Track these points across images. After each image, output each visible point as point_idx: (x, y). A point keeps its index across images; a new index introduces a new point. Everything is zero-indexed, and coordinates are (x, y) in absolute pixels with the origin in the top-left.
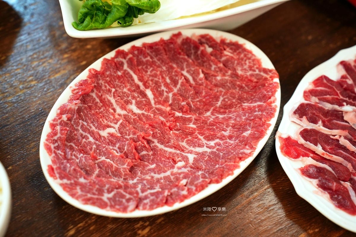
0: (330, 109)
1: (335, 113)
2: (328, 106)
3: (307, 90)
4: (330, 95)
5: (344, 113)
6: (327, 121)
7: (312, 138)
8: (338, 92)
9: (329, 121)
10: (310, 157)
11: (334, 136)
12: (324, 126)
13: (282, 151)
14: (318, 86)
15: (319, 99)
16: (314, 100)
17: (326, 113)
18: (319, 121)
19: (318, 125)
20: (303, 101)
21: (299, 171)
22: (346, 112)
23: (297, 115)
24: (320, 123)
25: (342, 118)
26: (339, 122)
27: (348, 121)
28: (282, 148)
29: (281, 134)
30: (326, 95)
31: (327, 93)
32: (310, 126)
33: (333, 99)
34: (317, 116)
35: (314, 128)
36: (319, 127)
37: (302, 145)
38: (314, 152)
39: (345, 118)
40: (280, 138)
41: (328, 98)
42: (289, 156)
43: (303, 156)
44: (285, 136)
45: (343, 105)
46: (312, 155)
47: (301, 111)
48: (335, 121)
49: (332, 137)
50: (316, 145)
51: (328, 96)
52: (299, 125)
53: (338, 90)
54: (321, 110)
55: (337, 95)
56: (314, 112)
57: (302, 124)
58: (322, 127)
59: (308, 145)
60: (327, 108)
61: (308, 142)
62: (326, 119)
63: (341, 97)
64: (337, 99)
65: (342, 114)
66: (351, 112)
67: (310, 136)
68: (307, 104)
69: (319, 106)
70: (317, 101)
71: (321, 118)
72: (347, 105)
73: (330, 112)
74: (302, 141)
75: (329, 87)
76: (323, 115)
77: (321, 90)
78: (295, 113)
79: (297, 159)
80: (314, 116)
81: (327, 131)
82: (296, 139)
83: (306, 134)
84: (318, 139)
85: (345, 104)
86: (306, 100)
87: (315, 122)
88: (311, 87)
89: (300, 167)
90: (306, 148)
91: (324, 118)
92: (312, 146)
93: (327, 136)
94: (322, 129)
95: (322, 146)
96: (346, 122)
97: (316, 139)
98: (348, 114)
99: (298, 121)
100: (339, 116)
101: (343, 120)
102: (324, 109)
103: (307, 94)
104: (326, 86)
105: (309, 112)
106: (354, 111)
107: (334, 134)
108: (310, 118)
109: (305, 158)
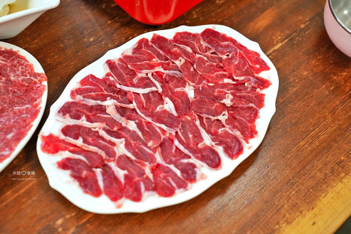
0: (93, 105)
1: (99, 107)
2: (92, 102)
3: (74, 90)
4: (94, 92)
6: (92, 115)
7: (72, 133)
8: (103, 88)
11: (95, 128)
12: (88, 120)
14: (84, 86)
15: (84, 97)
16: (79, 98)
18: (83, 116)
19: (81, 120)
20: (69, 100)
21: (56, 165)
22: (108, 106)
23: (61, 114)
24: (84, 118)
25: (105, 111)
26: (102, 115)
27: (109, 114)
29: (44, 133)
30: (91, 93)
31: (91, 90)
32: (72, 122)
33: (97, 95)
34: (81, 112)
35: (76, 123)
36: (82, 122)
37: (63, 141)
38: (74, 146)
39: (108, 111)
41: (92, 95)
43: (62, 150)
44: (46, 135)
45: (107, 100)
47: (65, 110)
49: (93, 129)
50: (78, 139)
51: (93, 93)
52: (62, 122)
54: (85, 106)
55: (102, 91)
56: (78, 108)
57: (65, 121)
58: (85, 122)
60: (90, 104)
61: (68, 138)
63: (106, 93)
64: (102, 95)
65: (105, 108)
66: (111, 105)
68: (72, 103)
69: (82, 103)
70: (82, 98)
71: (85, 114)
72: (110, 99)
73: (94, 108)
74: (62, 137)
75: (94, 85)
76: (87, 111)
77: (87, 88)
78: (59, 112)
79: (56, 154)
80: (78, 113)
81: (89, 125)
82: (57, 136)
83: (67, 130)
84: (81, 133)
85: (108, 98)
86: (72, 98)
87: (78, 118)
88: (78, 86)
89: (58, 161)
90: (66, 143)
91: (89, 114)
92: (72, 140)
93: (90, 129)
94: (85, 124)
95: (83, 139)
97: (78, 133)
99: (61, 119)
100: (102, 109)
101: (105, 113)
102: (87, 106)
103: (73, 93)
104: (92, 84)
105: (73, 110)
106: (113, 104)
107: (95, 126)
108: (73, 115)
109: (63, 152)
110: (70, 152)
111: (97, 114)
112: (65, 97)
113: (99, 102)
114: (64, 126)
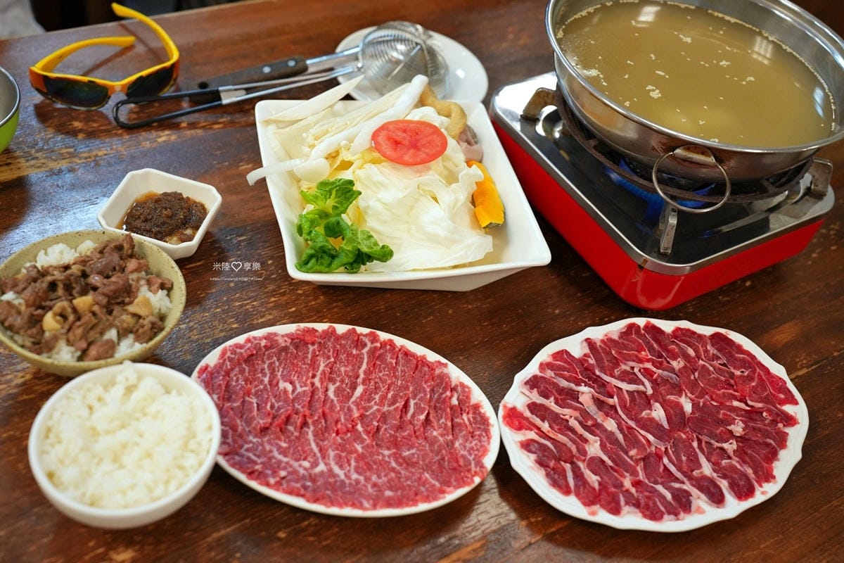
0: (565, 387)
1: (571, 392)
2: (564, 383)
3: (544, 363)
4: (568, 372)
5: (580, 393)
7: (539, 413)
8: (578, 370)
9: (562, 400)
10: (533, 432)
11: (565, 415)
12: (557, 403)
13: (504, 421)
14: (557, 361)
15: (555, 374)
16: (549, 374)
17: (561, 391)
18: (551, 397)
19: (549, 401)
20: (538, 373)
21: (519, 444)
22: (583, 393)
23: (528, 386)
24: (552, 399)
25: (577, 399)
26: (573, 403)
27: (583, 403)
28: (504, 417)
29: (507, 402)
30: (564, 371)
31: (564, 369)
32: (540, 400)
33: (571, 376)
34: (550, 391)
35: (544, 403)
36: (550, 403)
37: (527, 419)
38: (539, 429)
39: (581, 399)
40: (505, 407)
41: (565, 375)
42: (510, 426)
43: (526, 429)
44: (510, 406)
45: (581, 385)
46: (536, 431)
47: (533, 383)
48: (569, 401)
49: (562, 416)
50: (543, 421)
51: (566, 373)
52: (528, 397)
54: (555, 385)
55: (576, 373)
56: (548, 386)
57: (531, 396)
58: (553, 404)
59: (534, 419)
60: (562, 385)
61: (534, 416)
62: (560, 397)
63: (580, 377)
64: (575, 377)
65: (578, 394)
66: (587, 394)
67: (538, 410)
68: (541, 377)
69: (553, 381)
70: (553, 375)
71: (554, 395)
72: (585, 386)
73: (565, 391)
74: (528, 414)
75: (569, 363)
76: (557, 392)
77: (560, 365)
78: (526, 383)
79: (519, 432)
80: (547, 391)
81: (558, 409)
82: (521, 411)
83: (533, 407)
84: (547, 416)
85: (583, 384)
86: (541, 372)
87: (547, 397)
88: (549, 360)
89: (520, 440)
90: (531, 423)
91: (557, 396)
92: (538, 421)
93: (557, 415)
94: (553, 407)
95: (549, 424)
96: (581, 404)
97: (544, 415)
98: (584, 395)
99: (527, 392)
100: (574, 396)
101: (578, 401)
102: (559, 386)
103: (542, 366)
104: (565, 361)
105: (542, 385)
106: (590, 393)
107: (564, 413)
108: (542, 392)
109: (528, 431)
110: (536, 433)
111: (566, 399)
112: (532, 369)
113: (573, 386)
114: (530, 402)
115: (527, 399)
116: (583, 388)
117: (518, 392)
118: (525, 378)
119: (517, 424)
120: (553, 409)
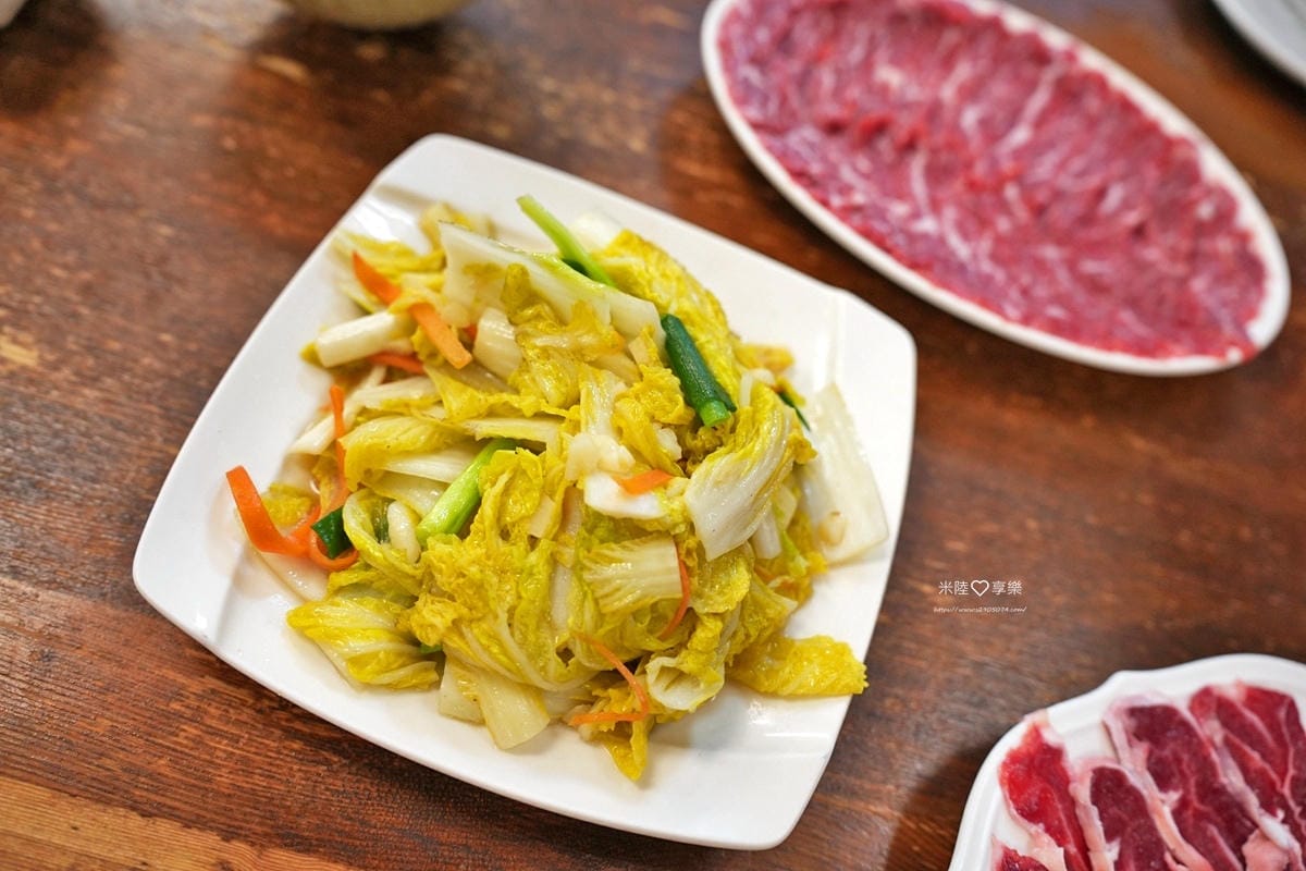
0: (1230, 789)
1: (1235, 811)
2: (1232, 778)
3: (1216, 692)
4: (1264, 757)
5: (1257, 832)
6: (1196, 810)
7: (1113, 811)
8: (1292, 772)
9: (1199, 816)
10: (1061, 850)
11: (1178, 862)
12: (1178, 813)
13: (1005, 765)
14: (1253, 709)
15: (1227, 741)
16: (1211, 730)
17: (1211, 790)
18: (1176, 789)
19: (1162, 796)
20: (1182, 707)
21: (999, 854)
22: (1265, 838)
23: (1132, 723)
24: (1174, 796)
25: (1238, 843)
26: (1222, 842)
27: (1249, 862)
28: (1014, 758)
29: (1047, 725)
30: (1254, 748)
31: (1256, 741)
32: (1140, 779)
33: (1263, 773)
34: (1182, 772)
35: (1145, 792)
36: (1163, 806)
37: (1071, 803)
38: (1084, 849)
39: (1248, 849)
40: (1036, 732)
41: (1251, 759)
42: (1011, 792)
43: (1048, 830)
44: (1050, 738)
45: (1273, 814)
46: (1073, 849)
47: (1151, 724)
48: (1213, 831)
49: (1168, 858)
50: (1109, 836)
51: (1256, 756)
52: (1115, 749)
53: (1296, 767)
54: (1207, 769)
55: (1282, 775)
56: (1186, 757)
57: (1125, 754)
58: (1167, 811)
59: (1088, 814)
60: (1224, 780)
61: (1094, 811)
62: (1196, 804)
63: (1286, 791)
64: (1272, 784)
65: (1251, 831)
66: (1276, 846)
67: (1117, 802)
68: (1184, 724)
69: (1209, 755)
70: (1218, 738)
71: (1187, 791)
72: (1284, 822)
73: (1224, 799)
74: (1082, 791)
75: (1279, 738)
76: (1199, 785)
77: (1252, 726)
78: (1134, 712)
79: (1024, 822)
80: (1174, 768)
81: (1171, 833)
82: (1070, 773)
83: (1108, 784)
84: (1129, 830)
85: (1281, 814)
86: (1192, 709)
87: (1163, 782)
88: (1234, 694)
89: (1012, 847)
90: (1073, 819)
91: (1193, 797)
92: (1095, 828)
93: (1158, 845)
94: (1161, 816)
95: (1121, 854)
96: (1242, 859)
97: (1124, 825)
98: (1267, 846)
99: (1120, 738)
100: (1239, 828)
101: (1237, 848)
102: (1215, 774)
103: (1206, 699)
104: (1273, 726)
105: (1172, 745)
106: (1288, 852)
107: (1181, 856)
108: (1160, 761)
109: (1046, 838)
110: (1067, 857)
111: (1210, 821)
112: (1173, 686)
113: (1253, 801)
114: (1111, 765)
115: (1109, 753)
116: (1275, 827)
117: (1095, 717)
118: (1140, 697)
119: (1034, 800)
120: (1158, 823)
